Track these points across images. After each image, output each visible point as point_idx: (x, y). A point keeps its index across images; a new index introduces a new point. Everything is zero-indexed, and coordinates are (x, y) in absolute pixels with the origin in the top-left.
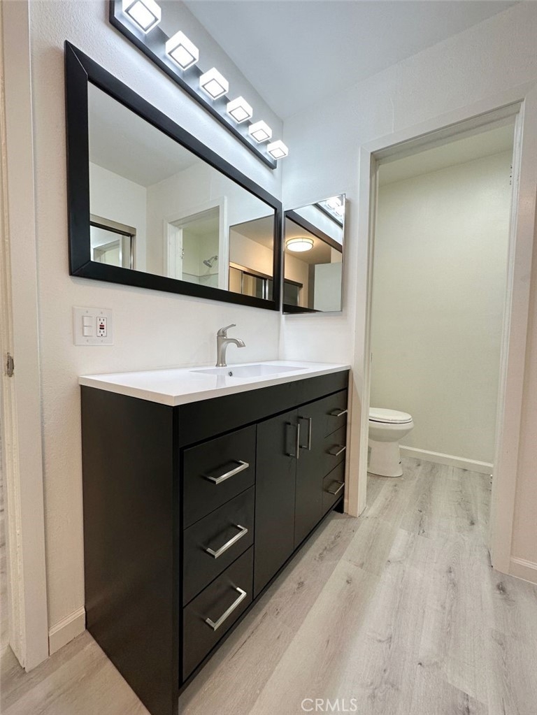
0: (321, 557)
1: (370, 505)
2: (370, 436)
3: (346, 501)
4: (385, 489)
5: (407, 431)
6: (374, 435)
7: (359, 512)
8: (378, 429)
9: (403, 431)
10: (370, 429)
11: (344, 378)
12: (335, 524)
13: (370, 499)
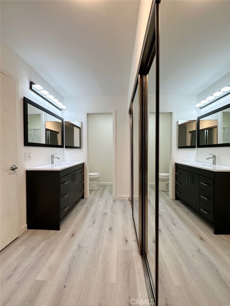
0: (80, 206)
1: (90, 196)
2: (90, 180)
3: (84, 195)
4: (94, 192)
5: (98, 177)
6: (91, 180)
7: (88, 197)
8: (91, 178)
9: (97, 177)
10: (90, 178)
11: (83, 165)
12: (82, 200)
13: (90, 195)
